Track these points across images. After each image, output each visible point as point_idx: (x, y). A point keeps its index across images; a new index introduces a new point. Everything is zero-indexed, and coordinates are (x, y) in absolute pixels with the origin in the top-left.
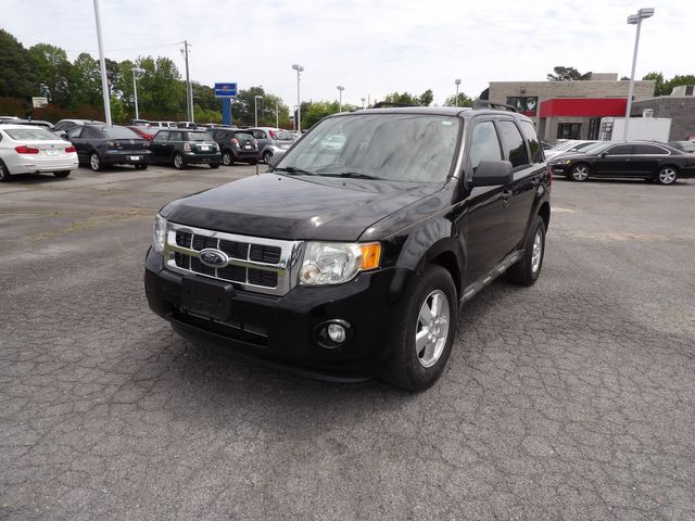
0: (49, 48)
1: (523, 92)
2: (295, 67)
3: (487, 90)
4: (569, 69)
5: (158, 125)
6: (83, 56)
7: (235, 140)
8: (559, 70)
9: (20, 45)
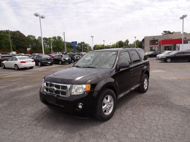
0: (31, 36)
1: (154, 39)
2: (91, 37)
3: (144, 39)
4: (168, 31)
5: (57, 53)
6: (39, 37)
7: (75, 57)
8: (164, 32)
9: (25, 36)
